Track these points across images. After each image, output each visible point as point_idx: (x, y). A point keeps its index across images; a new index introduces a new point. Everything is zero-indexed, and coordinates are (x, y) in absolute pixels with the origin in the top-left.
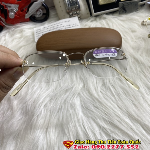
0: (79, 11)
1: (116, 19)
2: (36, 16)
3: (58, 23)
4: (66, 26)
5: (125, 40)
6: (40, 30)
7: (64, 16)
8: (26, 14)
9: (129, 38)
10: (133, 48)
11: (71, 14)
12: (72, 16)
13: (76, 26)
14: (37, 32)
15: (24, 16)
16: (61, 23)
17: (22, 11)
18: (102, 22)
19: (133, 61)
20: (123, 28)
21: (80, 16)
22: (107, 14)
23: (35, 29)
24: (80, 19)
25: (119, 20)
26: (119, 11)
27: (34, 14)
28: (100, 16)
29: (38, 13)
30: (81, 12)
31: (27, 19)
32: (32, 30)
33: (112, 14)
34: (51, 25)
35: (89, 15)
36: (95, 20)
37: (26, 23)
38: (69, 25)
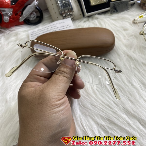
0: (72, 13)
1: (108, 19)
2: (30, 18)
3: (52, 25)
4: (59, 27)
5: (118, 39)
6: (34, 33)
7: (57, 18)
8: (20, 18)
9: (122, 37)
10: (126, 46)
11: (64, 15)
12: (65, 17)
13: (69, 27)
14: (31, 35)
15: (19, 19)
16: (55, 24)
17: (16, 14)
18: (95, 22)
19: (127, 58)
20: (115, 27)
21: (73, 17)
22: (99, 14)
23: (30, 32)
24: (73, 20)
25: (110, 19)
26: (110, 11)
27: (29, 17)
28: (93, 17)
29: (32, 16)
30: (73, 13)
31: (22, 22)
32: (26, 33)
33: (104, 14)
34: (46, 27)
35: (82, 16)
36: (88, 20)
37: (21, 26)
38: (63, 27)
